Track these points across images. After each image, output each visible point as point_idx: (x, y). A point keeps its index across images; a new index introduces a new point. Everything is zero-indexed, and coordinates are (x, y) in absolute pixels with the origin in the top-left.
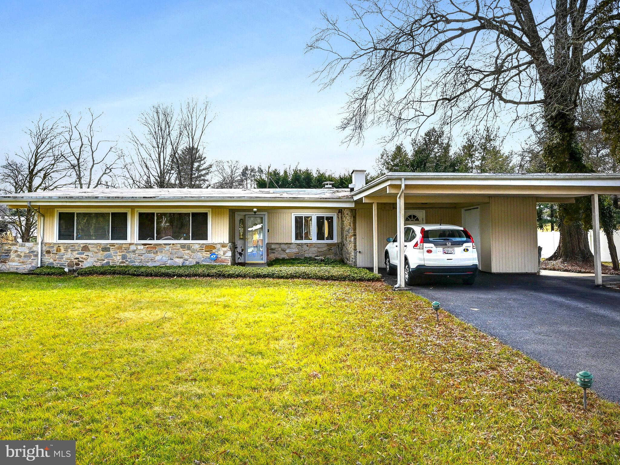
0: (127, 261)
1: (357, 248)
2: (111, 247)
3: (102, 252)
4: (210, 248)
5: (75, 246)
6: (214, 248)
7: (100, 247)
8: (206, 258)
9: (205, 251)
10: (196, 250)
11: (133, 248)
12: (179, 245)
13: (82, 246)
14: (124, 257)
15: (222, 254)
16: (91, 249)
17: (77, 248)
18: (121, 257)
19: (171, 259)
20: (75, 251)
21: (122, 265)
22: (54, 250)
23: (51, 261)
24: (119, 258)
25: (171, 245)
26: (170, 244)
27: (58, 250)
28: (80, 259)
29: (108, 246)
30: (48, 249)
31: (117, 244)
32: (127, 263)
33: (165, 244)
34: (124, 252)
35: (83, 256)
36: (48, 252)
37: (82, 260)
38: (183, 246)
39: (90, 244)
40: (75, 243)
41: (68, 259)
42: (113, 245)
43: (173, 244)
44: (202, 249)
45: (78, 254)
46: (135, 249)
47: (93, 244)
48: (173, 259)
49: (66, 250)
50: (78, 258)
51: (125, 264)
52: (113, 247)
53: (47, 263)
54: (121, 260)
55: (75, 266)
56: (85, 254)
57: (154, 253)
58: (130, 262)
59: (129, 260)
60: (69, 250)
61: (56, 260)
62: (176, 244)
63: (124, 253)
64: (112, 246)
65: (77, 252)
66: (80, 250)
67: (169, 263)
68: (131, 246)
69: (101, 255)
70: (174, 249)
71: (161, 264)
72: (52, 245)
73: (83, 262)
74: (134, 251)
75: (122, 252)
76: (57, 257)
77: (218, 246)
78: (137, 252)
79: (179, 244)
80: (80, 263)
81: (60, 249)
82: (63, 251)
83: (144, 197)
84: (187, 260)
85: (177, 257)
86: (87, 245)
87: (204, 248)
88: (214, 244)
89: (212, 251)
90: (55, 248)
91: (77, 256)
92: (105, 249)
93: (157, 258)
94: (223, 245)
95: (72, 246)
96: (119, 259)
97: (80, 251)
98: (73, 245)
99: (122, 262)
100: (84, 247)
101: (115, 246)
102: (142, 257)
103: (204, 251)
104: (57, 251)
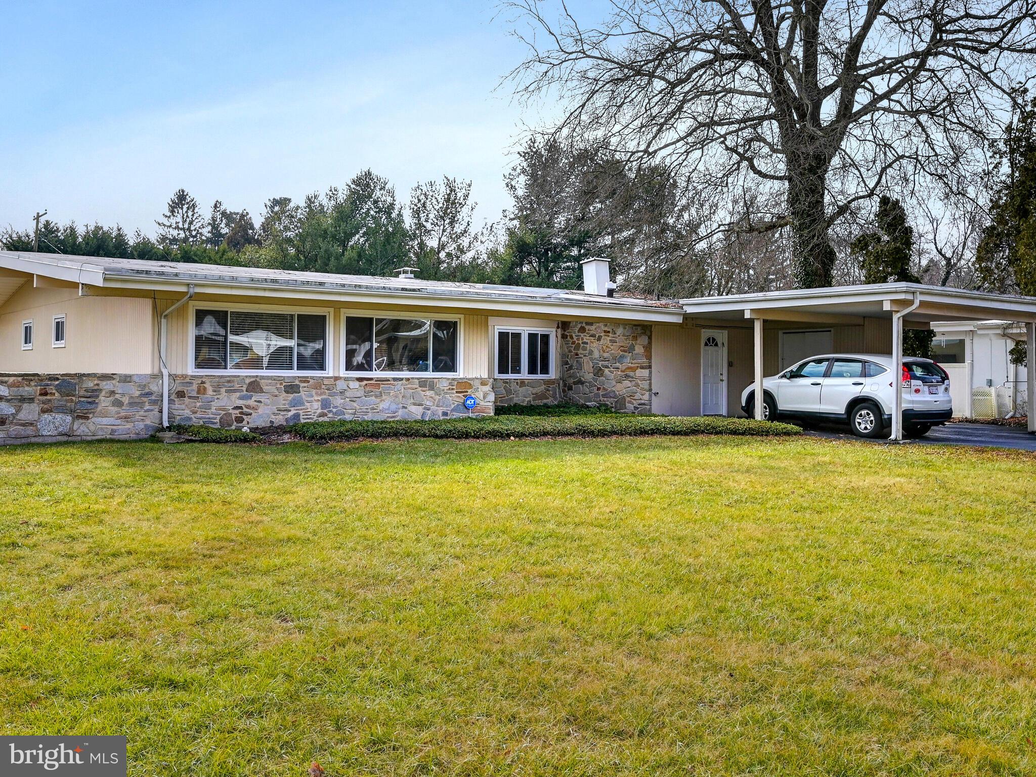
0: (330, 411)
1: (653, 387)
2: (302, 385)
3: (285, 394)
4: (464, 386)
5: (233, 381)
6: (470, 386)
7: (281, 384)
8: (458, 405)
9: (457, 392)
10: (443, 390)
11: (341, 385)
12: (417, 381)
13: (248, 381)
14: (325, 404)
15: (482, 397)
16: (265, 388)
17: (237, 386)
18: (320, 403)
19: (404, 407)
20: (235, 391)
21: (321, 419)
22: (193, 390)
23: (187, 413)
24: (317, 405)
25: (404, 381)
26: (402, 379)
27: (201, 390)
28: (245, 410)
29: (297, 382)
30: (180, 389)
31: (312, 378)
32: (330, 415)
33: (395, 379)
34: (324, 393)
35: (251, 402)
36: (181, 394)
37: (247, 410)
38: (423, 383)
39: (263, 378)
40: (235, 376)
41: (220, 410)
42: (305, 380)
43: (408, 379)
44: (453, 389)
45: (241, 398)
46: (345, 387)
47: (268, 378)
48: (406, 408)
49: (217, 390)
50: (241, 408)
51: (326, 419)
52: (306, 385)
53: (178, 418)
54: (319, 411)
55: (235, 423)
56: (254, 399)
57: (376, 397)
58: (335, 414)
59: (334, 410)
60: (223, 390)
61: (195, 413)
62: (413, 378)
63: (324, 397)
64: (304, 382)
65: (238, 394)
66: (244, 389)
67: (400, 415)
68: (337, 382)
69: (284, 399)
70: (409, 388)
71: (388, 417)
72: (188, 380)
73: (250, 414)
74: (342, 393)
75: (321, 394)
76: (198, 404)
77: (477, 384)
78: (347, 394)
79: (416, 378)
80: (245, 417)
81: (205, 389)
82: (210, 391)
83: (403, 289)
84: (429, 410)
85: (415, 404)
86: (258, 379)
87: (454, 387)
88: (469, 379)
89: (467, 392)
90: (195, 387)
91: (240, 403)
92: (292, 388)
93: (382, 406)
94: (483, 383)
95: (229, 382)
96: (316, 407)
97: (245, 393)
98: (230, 380)
99: (322, 415)
100: (251, 384)
101: (308, 382)
102: (355, 404)
103: (454, 391)
104: (198, 393)
